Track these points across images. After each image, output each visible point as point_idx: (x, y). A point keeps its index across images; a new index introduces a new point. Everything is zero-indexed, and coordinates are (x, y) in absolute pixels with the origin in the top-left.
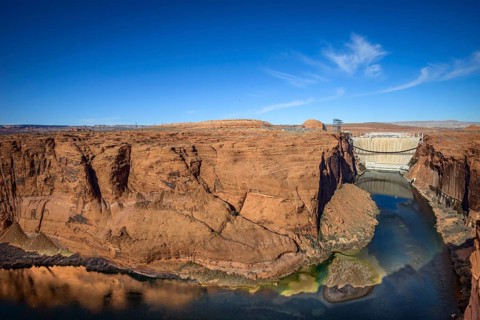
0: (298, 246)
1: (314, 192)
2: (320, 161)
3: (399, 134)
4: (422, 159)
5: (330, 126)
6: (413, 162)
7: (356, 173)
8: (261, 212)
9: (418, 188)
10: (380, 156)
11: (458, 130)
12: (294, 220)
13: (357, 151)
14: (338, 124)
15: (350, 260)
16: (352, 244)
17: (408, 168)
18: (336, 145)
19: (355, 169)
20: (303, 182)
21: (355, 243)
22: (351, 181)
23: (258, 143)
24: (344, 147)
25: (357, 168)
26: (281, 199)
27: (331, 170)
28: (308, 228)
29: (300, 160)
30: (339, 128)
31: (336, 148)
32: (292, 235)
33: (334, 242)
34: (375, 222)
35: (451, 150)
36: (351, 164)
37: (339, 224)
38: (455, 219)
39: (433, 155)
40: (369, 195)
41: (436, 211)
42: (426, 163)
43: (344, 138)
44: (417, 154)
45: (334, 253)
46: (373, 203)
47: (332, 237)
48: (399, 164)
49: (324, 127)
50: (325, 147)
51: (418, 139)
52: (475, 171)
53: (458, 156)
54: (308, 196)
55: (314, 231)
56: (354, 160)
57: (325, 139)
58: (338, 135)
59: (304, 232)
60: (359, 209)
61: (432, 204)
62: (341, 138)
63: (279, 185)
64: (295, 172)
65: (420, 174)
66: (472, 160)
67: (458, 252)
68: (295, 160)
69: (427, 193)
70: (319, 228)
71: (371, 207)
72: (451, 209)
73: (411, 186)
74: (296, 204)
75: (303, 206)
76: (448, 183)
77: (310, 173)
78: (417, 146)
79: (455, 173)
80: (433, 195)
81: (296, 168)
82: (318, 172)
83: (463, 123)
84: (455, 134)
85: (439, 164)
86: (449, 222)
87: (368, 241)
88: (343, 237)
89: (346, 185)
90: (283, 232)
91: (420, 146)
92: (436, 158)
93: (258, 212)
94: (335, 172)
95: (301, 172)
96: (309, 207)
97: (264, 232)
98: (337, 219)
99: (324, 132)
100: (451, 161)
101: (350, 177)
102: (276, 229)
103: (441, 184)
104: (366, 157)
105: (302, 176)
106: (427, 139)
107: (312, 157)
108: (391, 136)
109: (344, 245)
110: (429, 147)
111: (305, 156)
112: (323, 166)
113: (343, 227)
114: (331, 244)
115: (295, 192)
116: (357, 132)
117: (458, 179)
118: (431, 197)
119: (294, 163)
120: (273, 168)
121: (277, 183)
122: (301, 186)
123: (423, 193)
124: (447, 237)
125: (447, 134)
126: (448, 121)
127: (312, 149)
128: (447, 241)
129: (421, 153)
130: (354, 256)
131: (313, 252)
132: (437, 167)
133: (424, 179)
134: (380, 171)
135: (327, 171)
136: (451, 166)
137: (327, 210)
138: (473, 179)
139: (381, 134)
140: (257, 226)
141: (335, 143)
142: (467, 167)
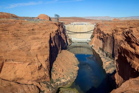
0: (39, 89)
1: (47, 57)
2: (49, 39)
3: (86, 23)
4: (96, 35)
5: (53, 18)
6: (92, 37)
7: (68, 44)
8: (15, 73)
9: (95, 49)
10: (78, 34)
11: (110, 21)
12: (37, 75)
13: (67, 32)
14: (57, 17)
15: (67, 90)
16: (68, 82)
17: (90, 40)
18: (56, 29)
19: (67, 42)
20: (40, 51)
21: (69, 81)
22: (65, 48)
23: (9, 28)
24: (61, 30)
25: (68, 41)
26: (28, 63)
27: (55, 43)
28: (44, 77)
29: (38, 38)
30: (58, 19)
31: (57, 31)
32: (35, 84)
33: (59, 82)
34: (78, 68)
35: (108, 30)
36: (65, 39)
37: (61, 72)
38: (110, 62)
39: (100, 33)
40: (74, 55)
41: (103, 59)
42: (97, 37)
43: (61, 25)
44: (94, 33)
45: (59, 88)
46: (76, 59)
47: (58, 80)
48: (86, 38)
49: (50, 19)
50: (51, 30)
51: (94, 25)
52: (116, 39)
53: (110, 33)
54: (43, 59)
55: (48, 79)
56: (66, 37)
57: (51, 26)
58: (57, 23)
59: (43, 80)
60: (70, 63)
61: (101, 56)
62: (59, 25)
63: (25, 54)
64: (35, 46)
65: (95, 43)
66: (115, 35)
67: (112, 76)
68: (35, 39)
69: (99, 51)
70: (50, 77)
71: (75, 61)
72: (108, 58)
73: (92, 48)
74: (37, 65)
75: (41, 66)
76: (107, 46)
77: (44, 46)
78: (93, 29)
79: (109, 41)
80: (101, 52)
81: (35, 43)
82: (48, 45)
83: (112, 18)
84: (109, 23)
85: (103, 37)
86: (108, 63)
87: (75, 78)
88: (63, 79)
89: (63, 51)
90: (30, 83)
91: (95, 29)
92: (102, 35)
93: (13, 74)
94: (57, 44)
95: (39, 46)
96: (45, 66)
97: (17, 85)
98: (60, 69)
99: (50, 22)
100: (107, 36)
101: (65, 46)
102: (25, 82)
103: (104, 46)
104: (72, 35)
105: (39, 48)
106: (97, 25)
107: (44, 36)
108: (82, 24)
109: (64, 83)
110: (99, 29)
111: (40, 36)
112: (50, 42)
113: (63, 74)
114: (57, 84)
115: (36, 58)
116: (67, 22)
117: (110, 43)
118: (100, 53)
119: (34, 41)
120: (20, 44)
121: (24, 53)
122: (39, 54)
123: (97, 51)
124: (107, 70)
125: (106, 23)
126: (106, 17)
127: (44, 32)
128: (107, 72)
129: (95, 32)
130: (69, 88)
131: (48, 91)
132: (102, 39)
133: (97, 45)
134: (78, 42)
135: (53, 44)
136: (107, 38)
137: (54, 66)
138: (116, 43)
139: (78, 23)
140: (12, 83)
141: (56, 28)
142: (113, 38)
